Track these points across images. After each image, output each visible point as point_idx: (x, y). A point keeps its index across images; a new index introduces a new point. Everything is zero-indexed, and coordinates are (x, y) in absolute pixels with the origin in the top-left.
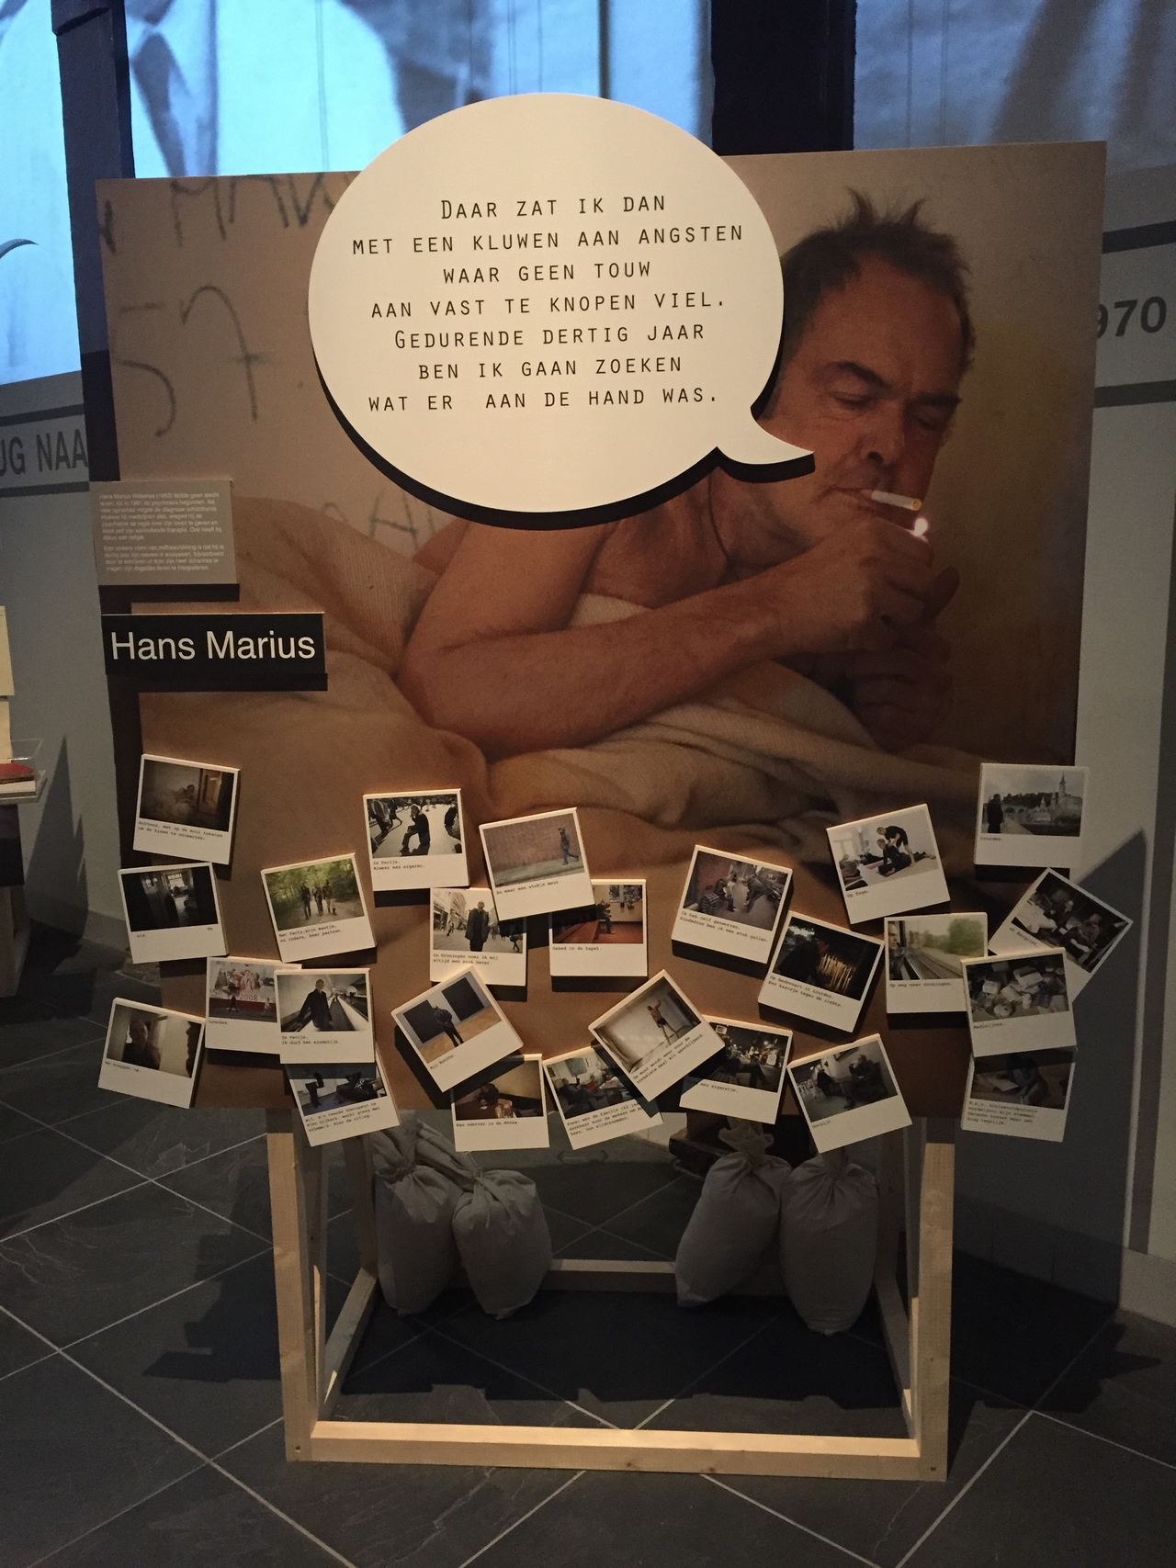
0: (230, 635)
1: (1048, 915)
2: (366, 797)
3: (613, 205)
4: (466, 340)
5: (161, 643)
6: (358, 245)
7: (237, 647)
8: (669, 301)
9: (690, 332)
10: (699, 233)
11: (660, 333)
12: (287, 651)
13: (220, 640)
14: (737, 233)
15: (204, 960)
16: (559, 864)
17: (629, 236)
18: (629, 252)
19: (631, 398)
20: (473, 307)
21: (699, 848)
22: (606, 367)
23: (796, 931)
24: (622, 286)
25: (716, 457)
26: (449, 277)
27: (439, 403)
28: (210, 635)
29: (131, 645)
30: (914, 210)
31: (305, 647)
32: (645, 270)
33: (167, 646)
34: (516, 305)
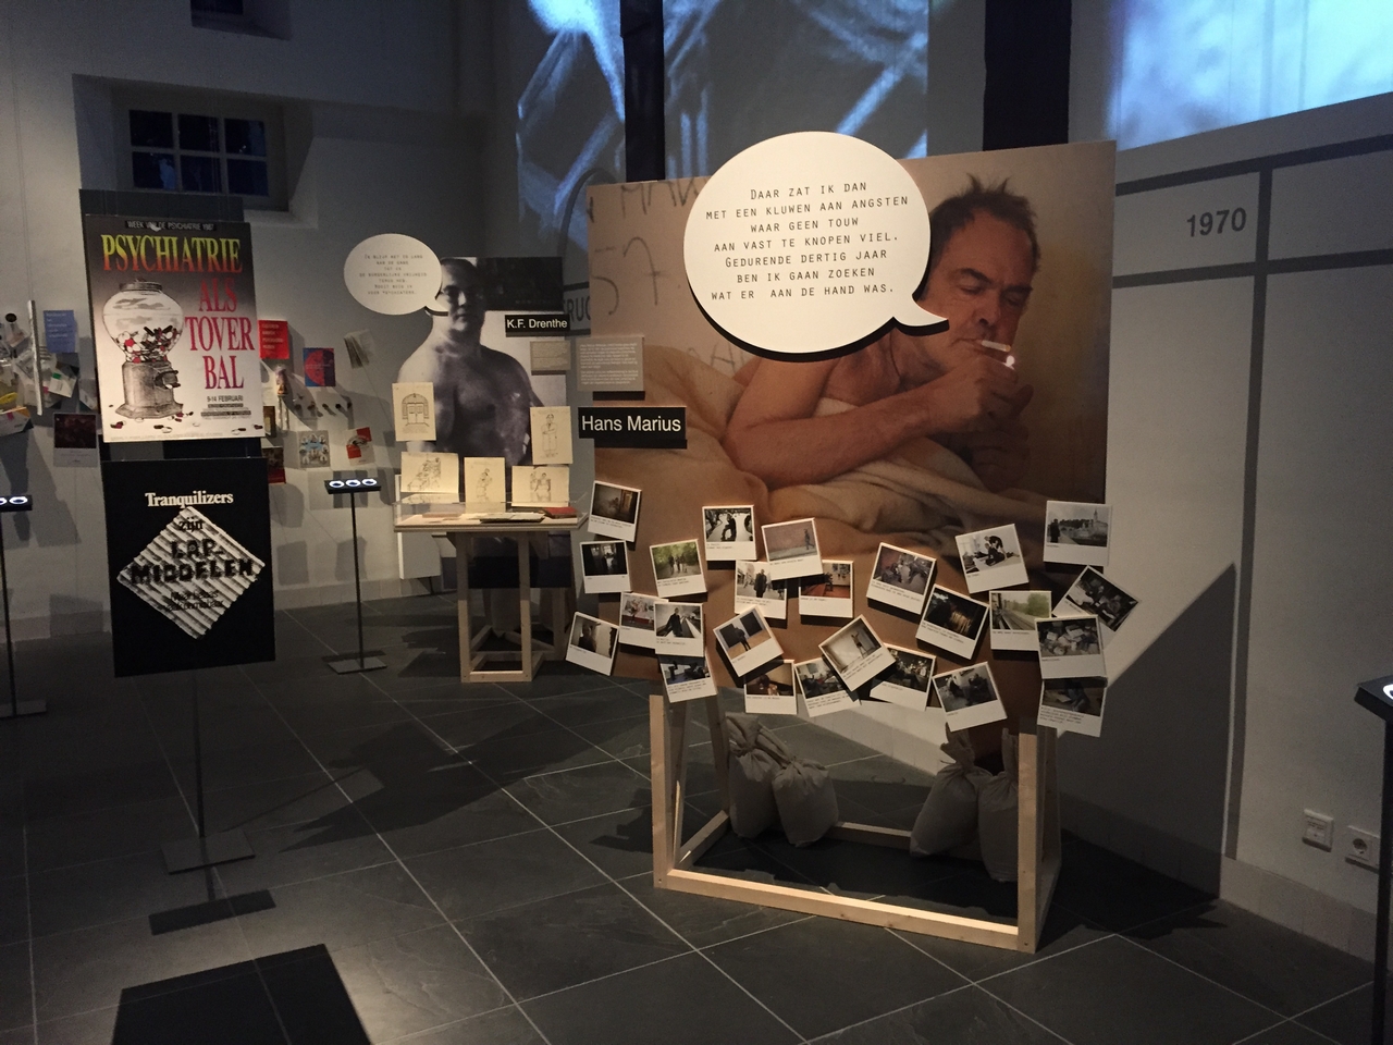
0: (639, 418)
1: (1088, 594)
2: (704, 508)
3: (839, 189)
4: (762, 262)
5: (606, 421)
6: (709, 214)
7: (642, 424)
8: (868, 238)
9: (879, 254)
10: (884, 202)
11: (863, 255)
12: (667, 427)
13: (634, 421)
14: (905, 201)
15: (619, 594)
16: (804, 549)
17: (847, 205)
18: (847, 212)
19: (847, 291)
20: (766, 244)
21: (882, 544)
22: (834, 274)
23: (938, 596)
24: (843, 231)
25: (893, 323)
26: (754, 229)
27: (747, 294)
28: (630, 418)
29: (591, 423)
30: (1004, 184)
31: (675, 425)
32: (855, 222)
33: (609, 423)
34: (788, 243)
